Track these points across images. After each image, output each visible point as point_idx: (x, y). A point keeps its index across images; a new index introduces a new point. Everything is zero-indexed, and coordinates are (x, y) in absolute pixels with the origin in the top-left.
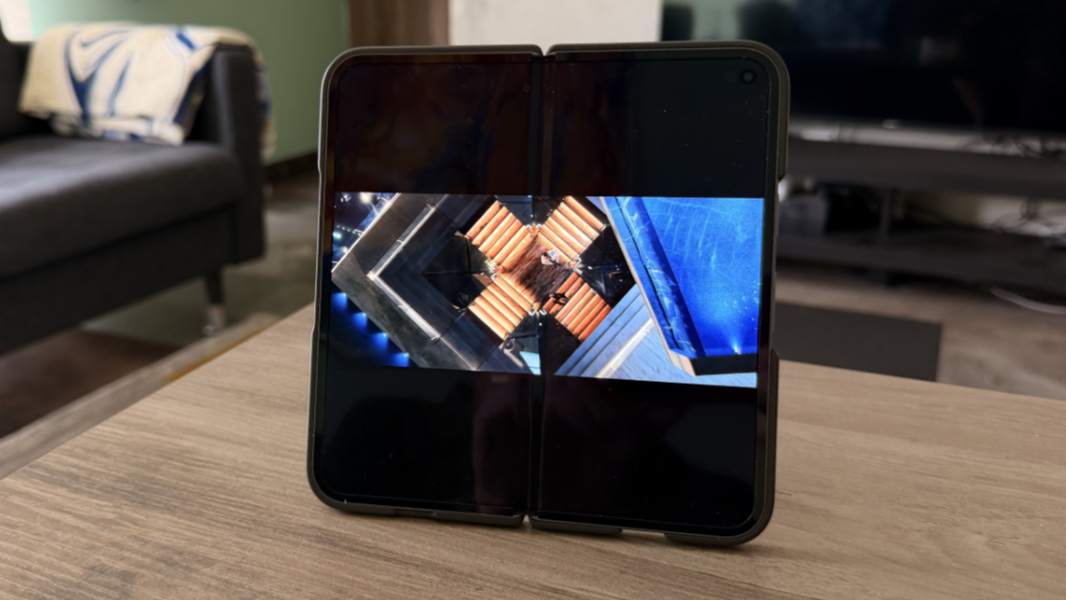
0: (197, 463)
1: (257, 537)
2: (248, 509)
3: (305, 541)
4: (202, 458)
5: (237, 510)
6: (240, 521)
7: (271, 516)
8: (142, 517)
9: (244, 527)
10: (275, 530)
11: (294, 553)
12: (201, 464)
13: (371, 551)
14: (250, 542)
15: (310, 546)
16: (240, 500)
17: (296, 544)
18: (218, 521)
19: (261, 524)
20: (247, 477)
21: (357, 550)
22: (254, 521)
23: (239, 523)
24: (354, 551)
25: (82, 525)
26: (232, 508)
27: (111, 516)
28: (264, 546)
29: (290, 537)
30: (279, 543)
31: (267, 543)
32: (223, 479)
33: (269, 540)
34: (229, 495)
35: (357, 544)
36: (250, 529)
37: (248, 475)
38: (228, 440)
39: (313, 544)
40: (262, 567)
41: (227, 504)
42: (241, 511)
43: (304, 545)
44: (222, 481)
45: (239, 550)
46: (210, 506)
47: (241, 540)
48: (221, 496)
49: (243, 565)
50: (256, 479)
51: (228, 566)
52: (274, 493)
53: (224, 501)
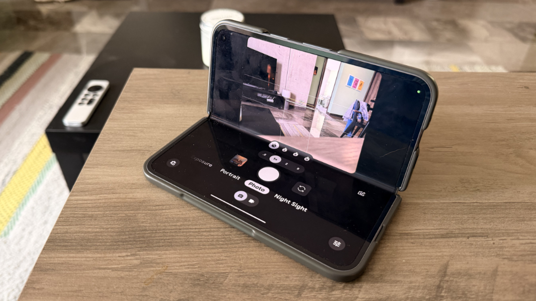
0: (157, 208)
1: (236, 249)
2: (214, 231)
4: (158, 204)
5: (209, 233)
6: (217, 241)
8: (156, 257)
9: (223, 244)
10: (241, 241)
11: (265, 254)
12: (160, 207)
14: (235, 254)
16: (204, 227)
18: (204, 245)
19: (230, 239)
22: (224, 239)
23: (218, 243)
25: (123, 274)
26: (205, 233)
27: (136, 262)
28: (245, 254)
29: (254, 243)
30: (251, 249)
33: (244, 249)
34: (196, 225)
36: (227, 244)
40: (256, 268)
41: (199, 232)
42: (212, 234)
44: (183, 216)
45: (233, 261)
47: (228, 254)
48: (190, 227)
49: (245, 271)
51: (236, 274)
53: (197, 230)
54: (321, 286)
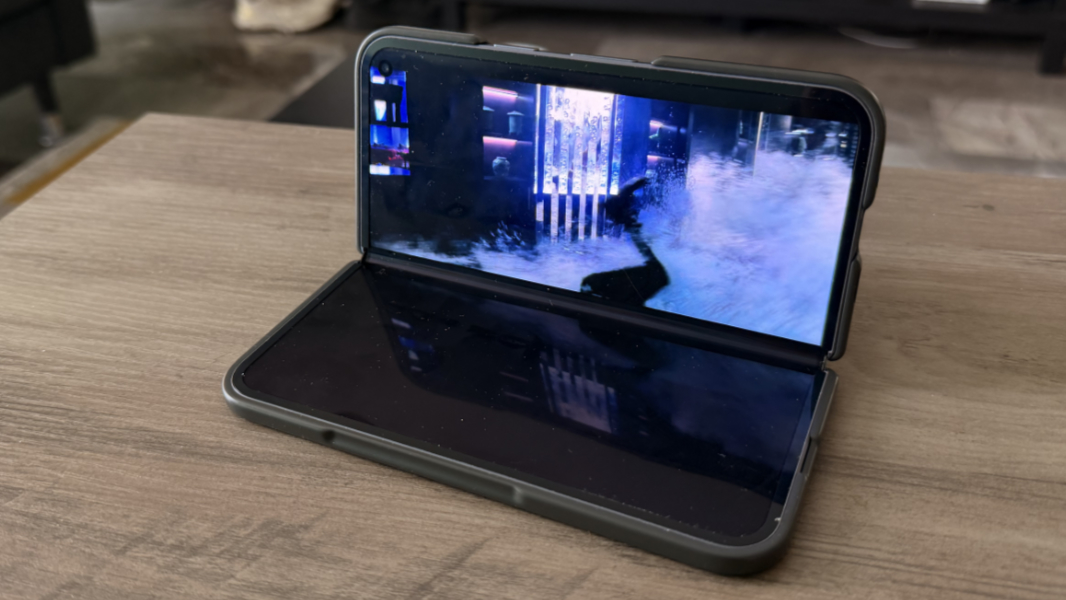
1: (71, 451)
2: (57, 415)
3: (130, 449)
5: (44, 417)
6: (49, 432)
7: (87, 420)
9: (53, 440)
10: (92, 438)
11: (119, 468)
13: (215, 453)
14: (62, 459)
15: (137, 455)
16: (47, 403)
17: (120, 454)
18: (20, 435)
19: (75, 432)
20: (53, 372)
21: (197, 453)
22: (66, 430)
23: (47, 435)
24: (193, 454)
26: (37, 416)
28: (81, 461)
29: (113, 447)
30: (99, 455)
31: (83, 458)
32: (24, 377)
33: (86, 453)
34: (33, 398)
35: (196, 445)
36: (61, 441)
37: (55, 368)
38: (27, 324)
39: (141, 452)
40: (80, 491)
41: (30, 411)
42: (49, 418)
43: (130, 455)
44: (22, 381)
45: (50, 471)
46: (10, 415)
47: (51, 458)
48: (22, 400)
49: (56, 492)
50: (65, 372)
51: (36, 495)
52: (89, 388)
53: (27, 408)
54: (177, 543)
